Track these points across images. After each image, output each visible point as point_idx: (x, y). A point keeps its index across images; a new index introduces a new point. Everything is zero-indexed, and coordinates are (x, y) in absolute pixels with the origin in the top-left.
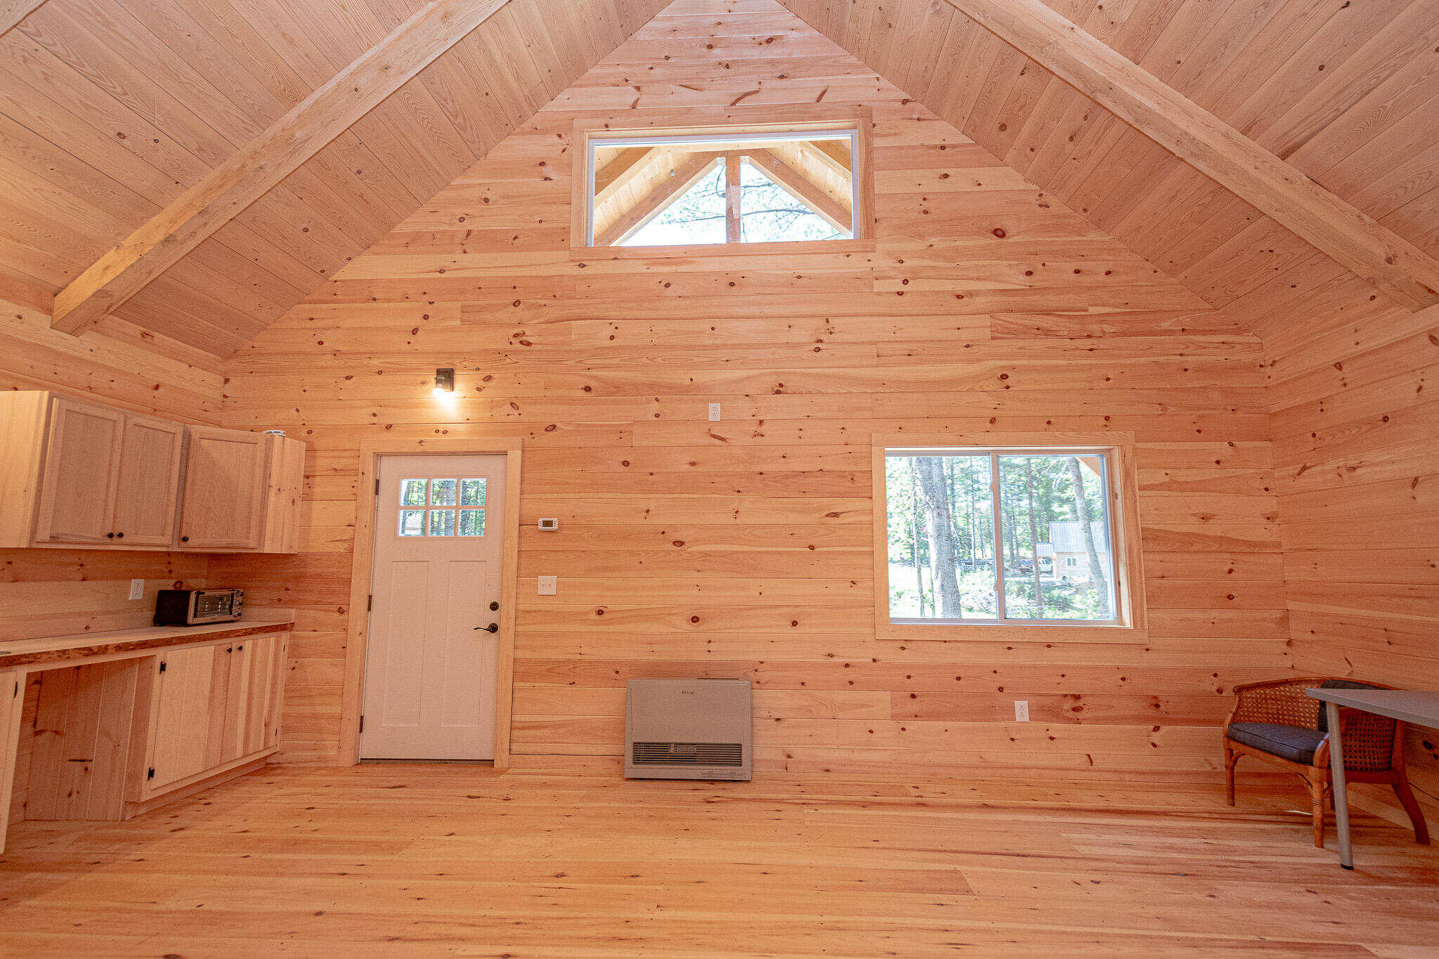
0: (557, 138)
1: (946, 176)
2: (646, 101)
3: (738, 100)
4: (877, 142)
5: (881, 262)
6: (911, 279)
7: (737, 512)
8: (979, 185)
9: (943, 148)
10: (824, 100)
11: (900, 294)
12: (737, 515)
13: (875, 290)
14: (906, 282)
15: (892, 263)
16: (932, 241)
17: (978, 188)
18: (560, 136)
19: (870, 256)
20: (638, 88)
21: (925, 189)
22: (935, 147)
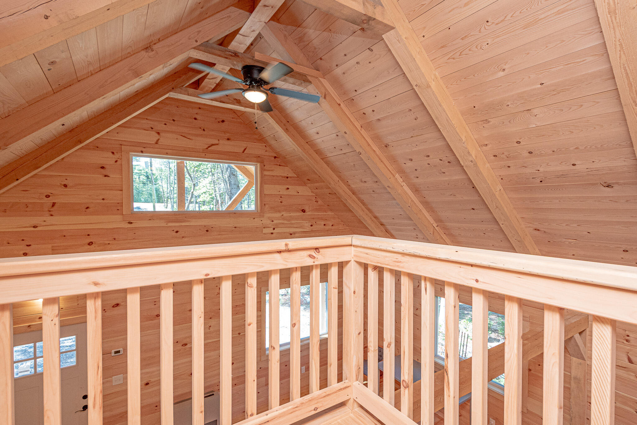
0: (111, 154)
1: (288, 189)
2: (162, 141)
3: (209, 147)
4: (266, 173)
5: (267, 222)
6: (276, 228)
7: (210, 327)
8: (298, 193)
9: (287, 178)
10: (245, 152)
11: (272, 233)
12: (210, 328)
13: (264, 232)
14: (274, 229)
15: (269, 222)
16: (283, 213)
17: (298, 194)
18: (113, 153)
19: (262, 219)
20: (158, 133)
21: (281, 193)
22: (285, 177)
